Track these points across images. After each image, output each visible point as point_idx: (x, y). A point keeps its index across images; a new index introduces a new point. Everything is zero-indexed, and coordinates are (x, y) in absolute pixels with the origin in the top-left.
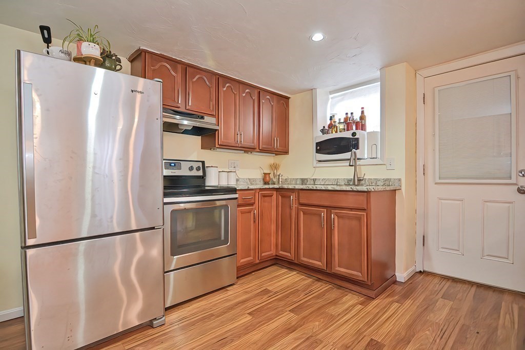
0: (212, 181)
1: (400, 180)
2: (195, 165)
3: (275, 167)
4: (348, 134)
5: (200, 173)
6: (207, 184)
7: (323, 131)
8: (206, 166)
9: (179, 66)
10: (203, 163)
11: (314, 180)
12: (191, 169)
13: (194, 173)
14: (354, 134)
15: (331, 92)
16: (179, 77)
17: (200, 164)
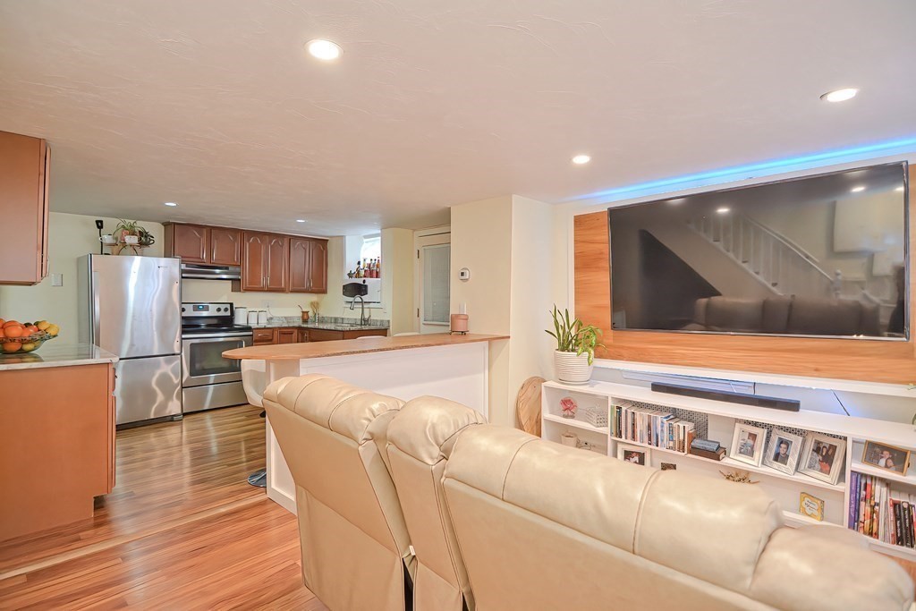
0: (240, 320)
1: (389, 321)
2: (223, 307)
3: (315, 305)
4: (360, 281)
5: (228, 313)
6: (236, 323)
7: (350, 275)
8: (234, 306)
9: (205, 231)
10: (231, 304)
11: (336, 319)
12: (219, 310)
13: (222, 313)
14: (364, 282)
15: (366, 237)
16: (204, 240)
17: (228, 306)
